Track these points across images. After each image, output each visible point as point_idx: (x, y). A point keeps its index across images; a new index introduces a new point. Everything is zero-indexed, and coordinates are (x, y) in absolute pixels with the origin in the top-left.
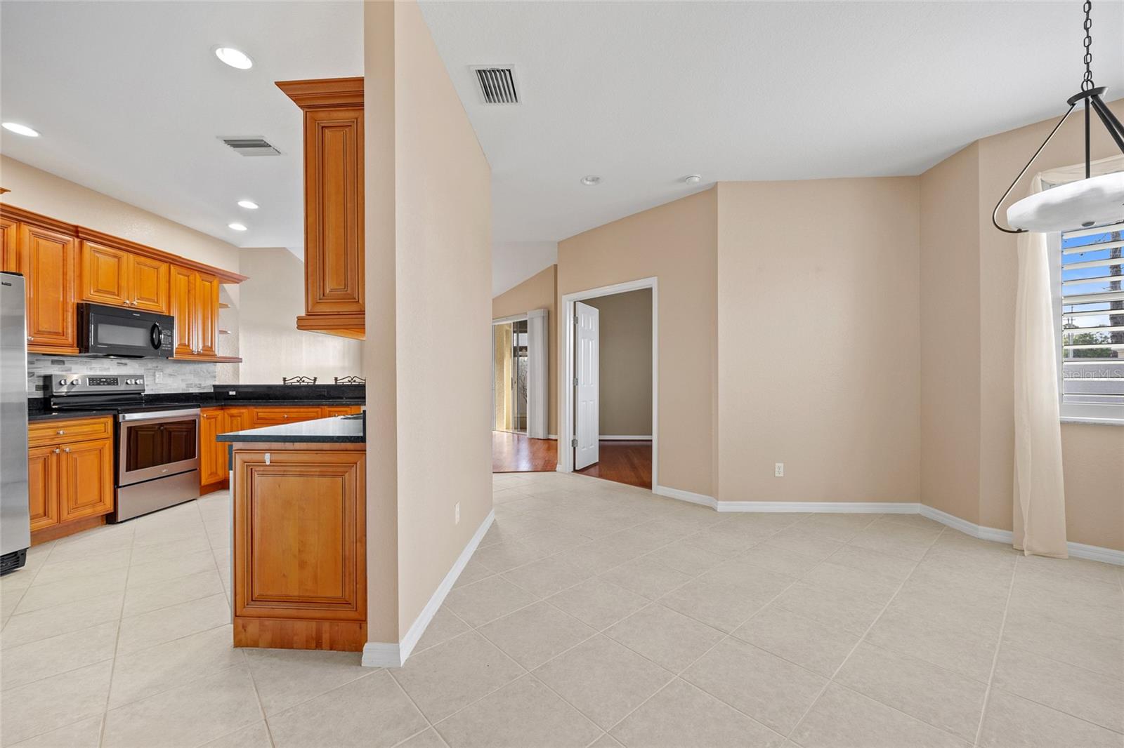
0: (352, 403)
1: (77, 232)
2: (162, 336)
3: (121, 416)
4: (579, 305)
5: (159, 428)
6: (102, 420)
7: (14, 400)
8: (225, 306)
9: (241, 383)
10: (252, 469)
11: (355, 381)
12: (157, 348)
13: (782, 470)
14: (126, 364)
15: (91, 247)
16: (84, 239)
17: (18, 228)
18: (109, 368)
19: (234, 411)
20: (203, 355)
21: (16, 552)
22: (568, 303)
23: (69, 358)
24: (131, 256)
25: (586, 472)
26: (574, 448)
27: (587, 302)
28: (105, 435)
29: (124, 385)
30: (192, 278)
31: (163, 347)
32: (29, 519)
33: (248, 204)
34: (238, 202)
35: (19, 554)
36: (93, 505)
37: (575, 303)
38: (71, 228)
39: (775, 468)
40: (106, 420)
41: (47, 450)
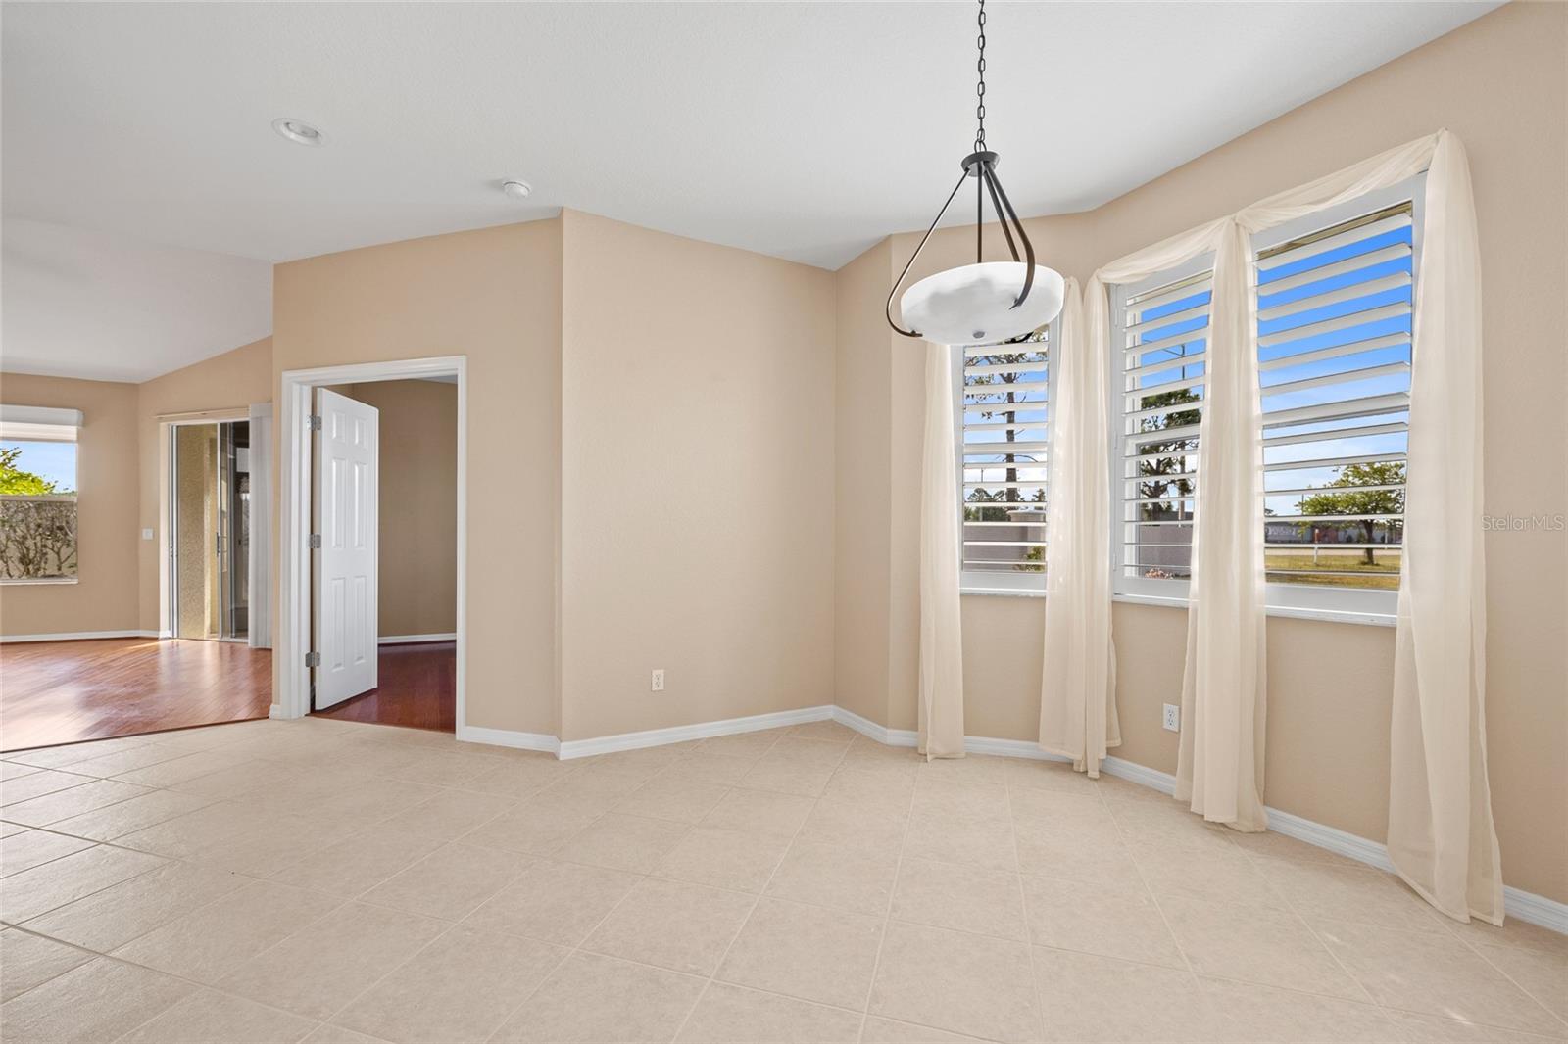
4: (327, 395)
13: (662, 679)
22: (296, 387)
25: (343, 712)
26: (312, 670)
37: (313, 389)
39: (652, 676)
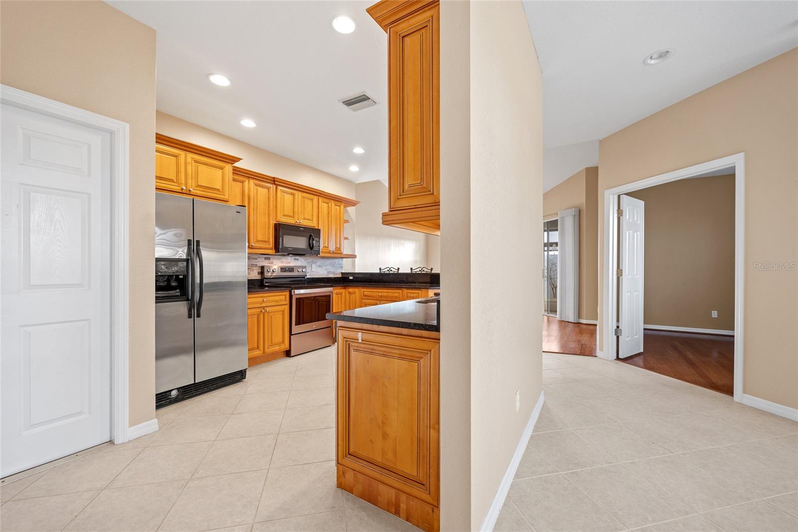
0: (422, 287)
1: (274, 181)
2: (314, 242)
3: (293, 291)
4: (625, 198)
5: (314, 299)
6: (284, 293)
7: (241, 280)
8: (347, 221)
9: (357, 271)
10: (349, 344)
11: (424, 271)
12: (312, 250)
14: (298, 260)
15: (281, 190)
16: (277, 185)
17: (249, 181)
18: (290, 262)
19: (351, 290)
20: (336, 253)
21: (241, 371)
22: (611, 197)
23: (272, 256)
24: (300, 193)
25: (630, 361)
26: (618, 337)
27: (632, 194)
28: (285, 303)
29: (297, 272)
30: (330, 204)
31: (315, 249)
32: (247, 350)
33: (358, 150)
34: (352, 150)
35: (243, 372)
36: (279, 344)
37: (619, 196)
38: (271, 179)
40: (286, 293)
41: (259, 310)
